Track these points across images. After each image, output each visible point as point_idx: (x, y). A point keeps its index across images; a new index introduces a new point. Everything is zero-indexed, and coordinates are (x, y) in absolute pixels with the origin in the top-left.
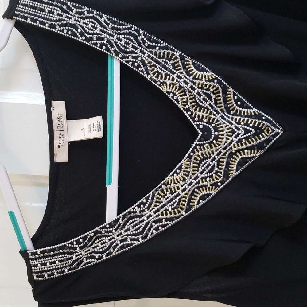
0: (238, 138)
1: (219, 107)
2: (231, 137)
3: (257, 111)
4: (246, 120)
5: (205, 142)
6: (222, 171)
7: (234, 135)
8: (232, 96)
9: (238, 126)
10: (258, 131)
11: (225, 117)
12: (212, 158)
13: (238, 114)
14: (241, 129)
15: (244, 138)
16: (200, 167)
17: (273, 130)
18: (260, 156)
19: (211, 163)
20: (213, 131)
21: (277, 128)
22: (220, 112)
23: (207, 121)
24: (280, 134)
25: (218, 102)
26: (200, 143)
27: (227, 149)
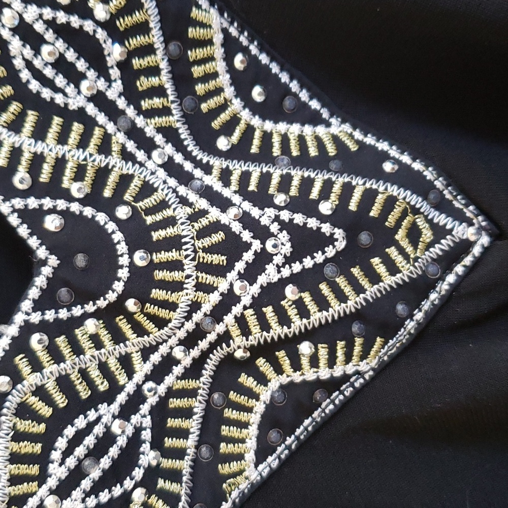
0: (262, 280)
1: (149, 114)
2: (225, 277)
3: (351, 136)
4: (296, 182)
5: (77, 311)
6: (185, 465)
7: (240, 266)
8: (218, 51)
9: (255, 212)
10: (364, 238)
11: (188, 166)
12: (121, 398)
13: (254, 149)
14: (274, 228)
15: (293, 279)
16: (56, 455)
17: (440, 232)
18: (382, 370)
19: (116, 427)
20: (122, 248)
21: (459, 217)
22: (159, 139)
23: (88, 190)
24: (477, 250)
25: (144, 83)
26: (50, 315)
27: (203, 345)
